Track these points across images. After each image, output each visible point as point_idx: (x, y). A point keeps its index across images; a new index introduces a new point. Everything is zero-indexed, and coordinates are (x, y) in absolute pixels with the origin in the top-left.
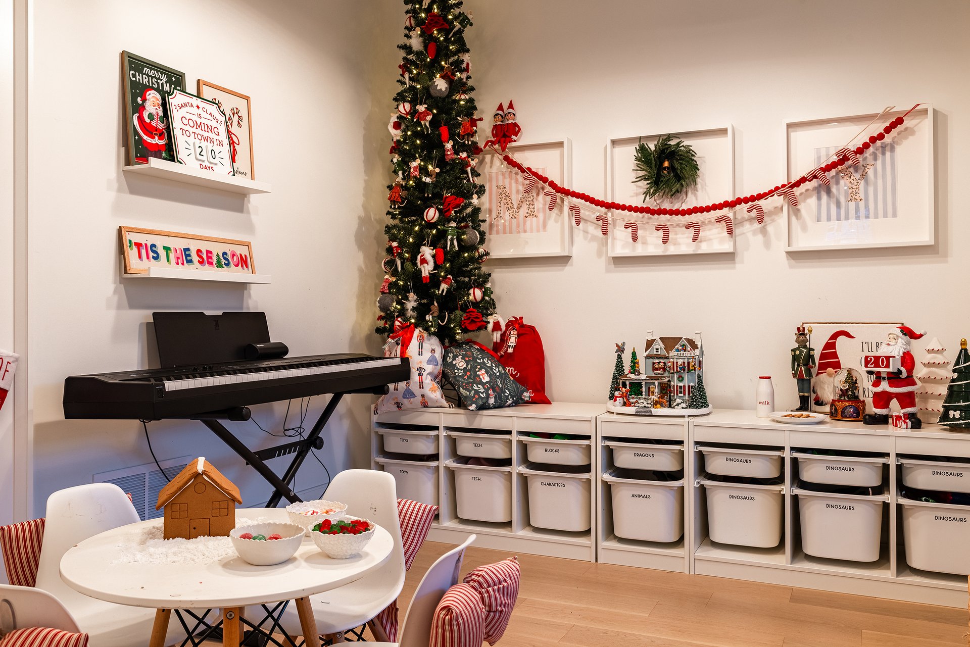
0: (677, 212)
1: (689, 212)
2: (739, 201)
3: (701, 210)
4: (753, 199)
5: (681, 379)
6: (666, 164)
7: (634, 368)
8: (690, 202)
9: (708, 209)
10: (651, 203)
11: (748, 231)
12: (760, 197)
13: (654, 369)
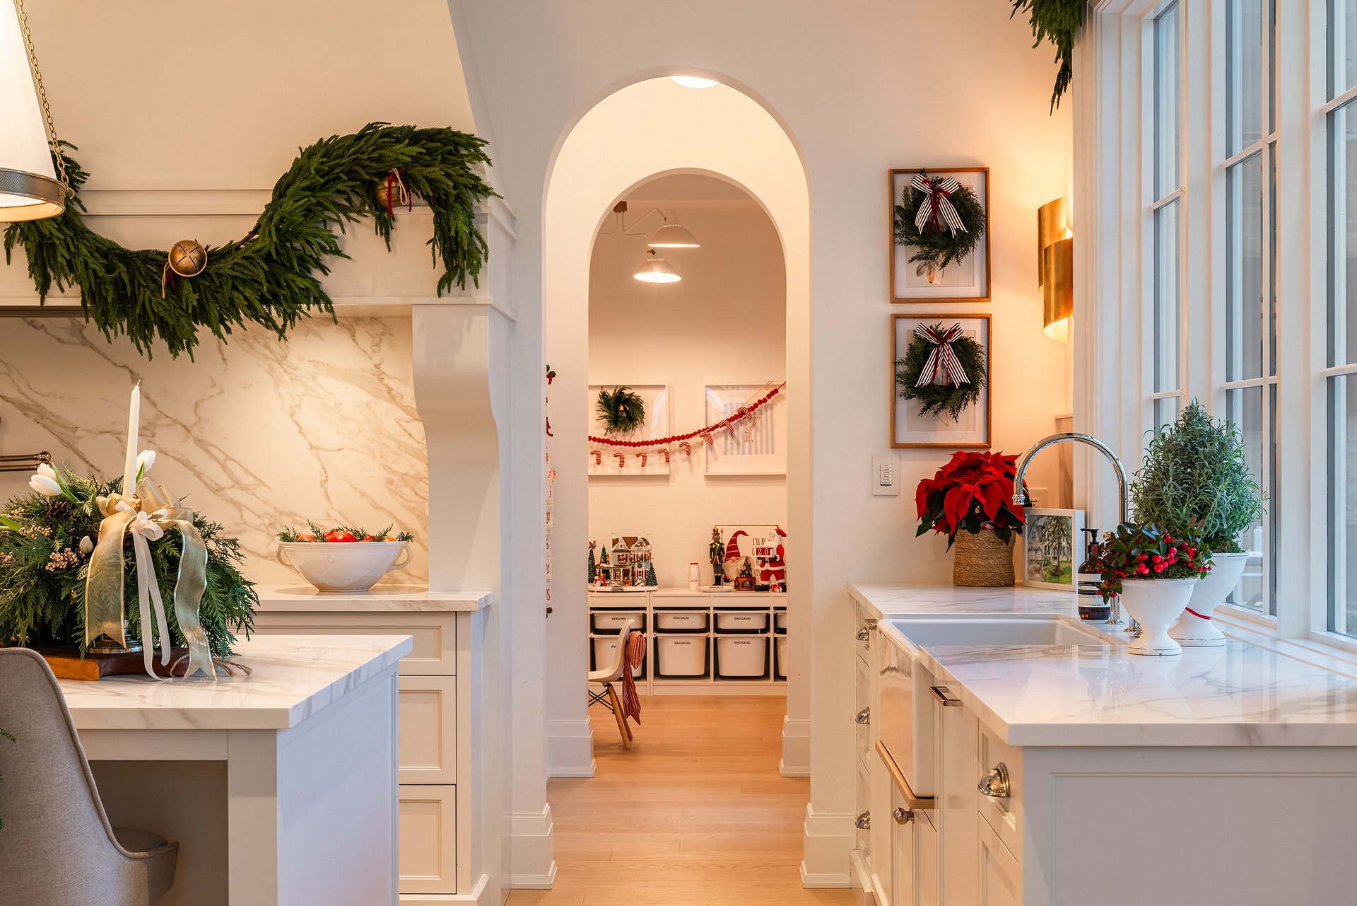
0: (630, 444)
1: (639, 444)
2: (674, 439)
3: (647, 443)
4: (683, 437)
5: (640, 566)
6: (622, 408)
7: (605, 558)
8: (637, 435)
9: (652, 443)
10: (609, 436)
11: (678, 458)
12: (688, 436)
13: (619, 560)
